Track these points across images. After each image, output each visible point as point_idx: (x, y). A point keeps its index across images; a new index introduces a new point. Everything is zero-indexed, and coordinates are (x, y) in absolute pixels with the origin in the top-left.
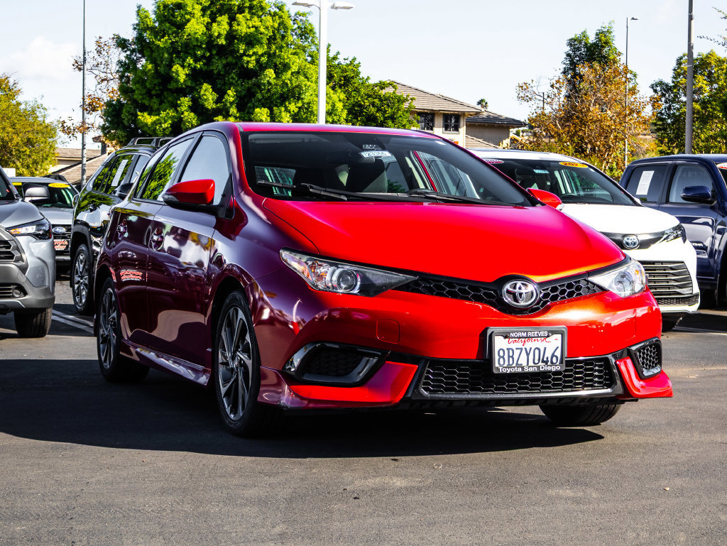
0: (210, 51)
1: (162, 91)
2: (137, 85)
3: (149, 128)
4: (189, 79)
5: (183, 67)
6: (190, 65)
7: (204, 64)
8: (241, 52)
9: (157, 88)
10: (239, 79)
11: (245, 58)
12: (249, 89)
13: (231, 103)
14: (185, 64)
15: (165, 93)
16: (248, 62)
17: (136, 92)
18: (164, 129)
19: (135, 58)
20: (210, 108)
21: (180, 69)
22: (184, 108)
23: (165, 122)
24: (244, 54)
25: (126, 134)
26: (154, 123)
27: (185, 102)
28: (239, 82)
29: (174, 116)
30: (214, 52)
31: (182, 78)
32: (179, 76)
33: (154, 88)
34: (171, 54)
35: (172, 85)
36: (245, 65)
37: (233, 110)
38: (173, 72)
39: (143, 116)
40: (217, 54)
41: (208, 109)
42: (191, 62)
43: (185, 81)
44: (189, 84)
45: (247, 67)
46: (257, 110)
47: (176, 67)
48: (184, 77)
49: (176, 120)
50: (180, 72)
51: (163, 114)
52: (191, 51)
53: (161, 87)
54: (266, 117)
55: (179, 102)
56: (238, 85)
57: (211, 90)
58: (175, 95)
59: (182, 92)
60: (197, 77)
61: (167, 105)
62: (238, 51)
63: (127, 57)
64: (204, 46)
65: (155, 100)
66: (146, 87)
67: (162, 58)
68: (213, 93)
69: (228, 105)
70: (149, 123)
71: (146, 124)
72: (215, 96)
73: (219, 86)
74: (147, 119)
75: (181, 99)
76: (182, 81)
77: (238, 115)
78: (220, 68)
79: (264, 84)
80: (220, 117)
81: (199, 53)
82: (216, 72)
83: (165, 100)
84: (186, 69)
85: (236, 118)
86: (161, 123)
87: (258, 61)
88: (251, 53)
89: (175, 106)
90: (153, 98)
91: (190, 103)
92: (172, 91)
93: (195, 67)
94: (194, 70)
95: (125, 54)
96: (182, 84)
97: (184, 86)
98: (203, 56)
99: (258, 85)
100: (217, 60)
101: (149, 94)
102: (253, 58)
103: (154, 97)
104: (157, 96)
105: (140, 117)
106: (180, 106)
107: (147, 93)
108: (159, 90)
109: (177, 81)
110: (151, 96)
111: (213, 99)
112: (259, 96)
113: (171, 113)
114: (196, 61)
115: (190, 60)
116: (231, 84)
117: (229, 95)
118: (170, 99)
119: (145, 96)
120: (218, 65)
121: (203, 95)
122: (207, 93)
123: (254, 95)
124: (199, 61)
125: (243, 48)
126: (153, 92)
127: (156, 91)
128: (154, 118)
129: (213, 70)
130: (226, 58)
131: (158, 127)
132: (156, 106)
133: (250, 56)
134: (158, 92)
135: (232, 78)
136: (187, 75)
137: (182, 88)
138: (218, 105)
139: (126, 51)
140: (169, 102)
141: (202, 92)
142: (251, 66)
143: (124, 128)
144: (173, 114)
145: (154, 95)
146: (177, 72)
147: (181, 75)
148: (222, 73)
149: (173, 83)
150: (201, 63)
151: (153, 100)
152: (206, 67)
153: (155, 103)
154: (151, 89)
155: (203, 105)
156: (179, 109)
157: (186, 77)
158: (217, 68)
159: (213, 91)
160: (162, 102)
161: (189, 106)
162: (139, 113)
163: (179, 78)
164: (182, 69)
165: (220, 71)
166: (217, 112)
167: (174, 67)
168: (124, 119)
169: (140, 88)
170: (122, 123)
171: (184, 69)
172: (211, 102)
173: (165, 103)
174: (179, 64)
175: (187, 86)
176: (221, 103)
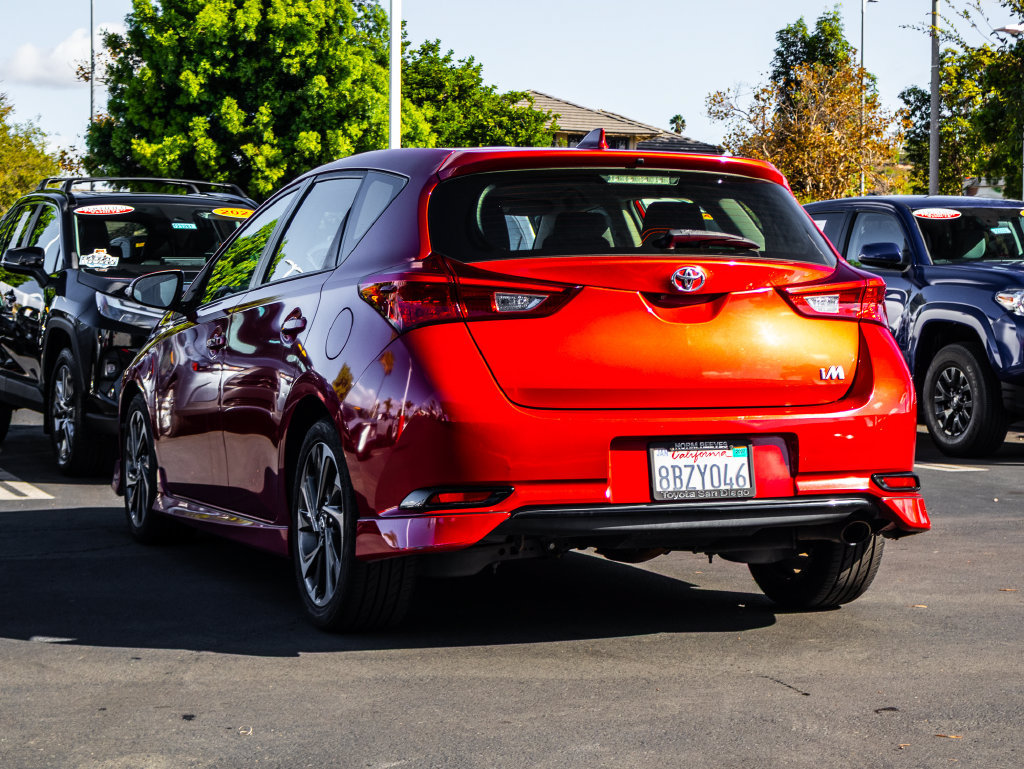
0: (235, 51)
1: (168, 109)
2: (132, 101)
3: (149, 161)
4: (205, 91)
5: (196, 74)
6: (205, 70)
7: (227, 70)
8: (279, 51)
9: (160, 104)
10: (277, 90)
11: (285, 60)
12: (291, 105)
13: (266, 125)
14: (199, 70)
15: (172, 112)
16: (289, 66)
17: (131, 110)
18: (170, 163)
19: (131, 62)
20: (235, 132)
21: (191, 76)
22: (197, 133)
23: (171, 152)
24: (283, 54)
25: (118, 170)
26: (155, 155)
27: (200, 123)
28: (277, 95)
29: (184, 145)
30: (241, 52)
31: (195, 89)
32: (190, 87)
33: (155, 104)
34: (178, 56)
35: (181, 101)
36: (285, 70)
37: (268, 135)
38: (182, 81)
39: (139, 145)
40: (244, 55)
41: (232, 133)
42: (208, 66)
43: (199, 94)
44: (205, 97)
45: (288, 72)
46: (303, 134)
47: (186, 75)
48: (198, 88)
49: (187, 150)
50: (191, 81)
51: (168, 141)
52: (207, 51)
53: (166, 103)
54: (315, 143)
55: (191, 124)
56: (276, 99)
57: (236, 107)
58: (186, 113)
59: (197, 109)
60: (216, 87)
61: (175, 128)
62: (275, 49)
63: (120, 61)
64: (225, 43)
65: (157, 121)
66: (143, 103)
67: (165, 61)
68: (240, 110)
69: (261, 128)
70: (149, 155)
71: (144, 156)
72: (243, 115)
73: (249, 100)
74: (144, 148)
75: (194, 119)
76: (195, 94)
77: (275, 142)
78: (249, 74)
79: (312, 97)
80: (249, 145)
81: (218, 53)
82: (243, 80)
83: (172, 122)
84: (200, 77)
85: (273, 146)
86: (164, 155)
87: (303, 64)
88: (293, 53)
89: (185, 130)
90: (154, 119)
91: (208, 125)
92: (182, 109)
93: (214, 74)
94: (211, 77)
95: (117, 57)
96: (195, 99)
97: (197, 101)
98: (225, 58)
99: (304, 99)
100: (245, 63)
101: (148, 111)
102: (297, 59)
103: (157, 118)
104: (161, 116)
105: (135, 147)
106: (192, 129)
107: (145, 111)
108: (164, 107)
109: (189, 94)
110: (152, 117)
111: (238, 119)
112: (306, 114)
113: (181, 140)
114: (214, 65)
115: (205, 64)
116: (266, 98)
117: (261, 114)
118: (179, 119)
119: (143, 116)
120: (246, 70)
121: (226, 113)
122: (231, 111)
123: (298, 113)
124: (220, 65)
125: (282, 45)
126: (155, 110)
127: (159, 108)
128: (155, 147)
129: (239, 78)
130: (259, 61)
131: (160, 160)
132: (158, 131)
133: (290, 57)
134: (162, 110)
135: (268, 89)
136: (202, 86)
137: (195, 104)
138: (248, 128)
139: (119, 53)
140: (177, 124)
141: (223, 110)
142: (293, 71)
143: (116, 162)
144: (183, 142)
145: (156, 114)
146: (187, 81)
147: (193, 85)
148: (252, 82)
149: (182, 97)
150: (223, 68)
151: (155, 122)
152: (229, 74)
153: (157, 125)
154: (152, 105)
155: (226, 129)
156: (191, 134)
157: (201, 89)
158: (245, 75)
159: (239, 107)
160: (167, 125)
161: (206, 130)
162: (133, 141)
163: (190, 89)
164: (194, 77)
165: (249, 79)
166: (245, 138)
167: (184, 74)
168: (115, 149)
169: (136, 104)
170: (113, 154)
171: (197, 76)
172: (237, 123)
173: (171, 125)
174: (190, 70)
175: (202, 102)
176: (251, 124)
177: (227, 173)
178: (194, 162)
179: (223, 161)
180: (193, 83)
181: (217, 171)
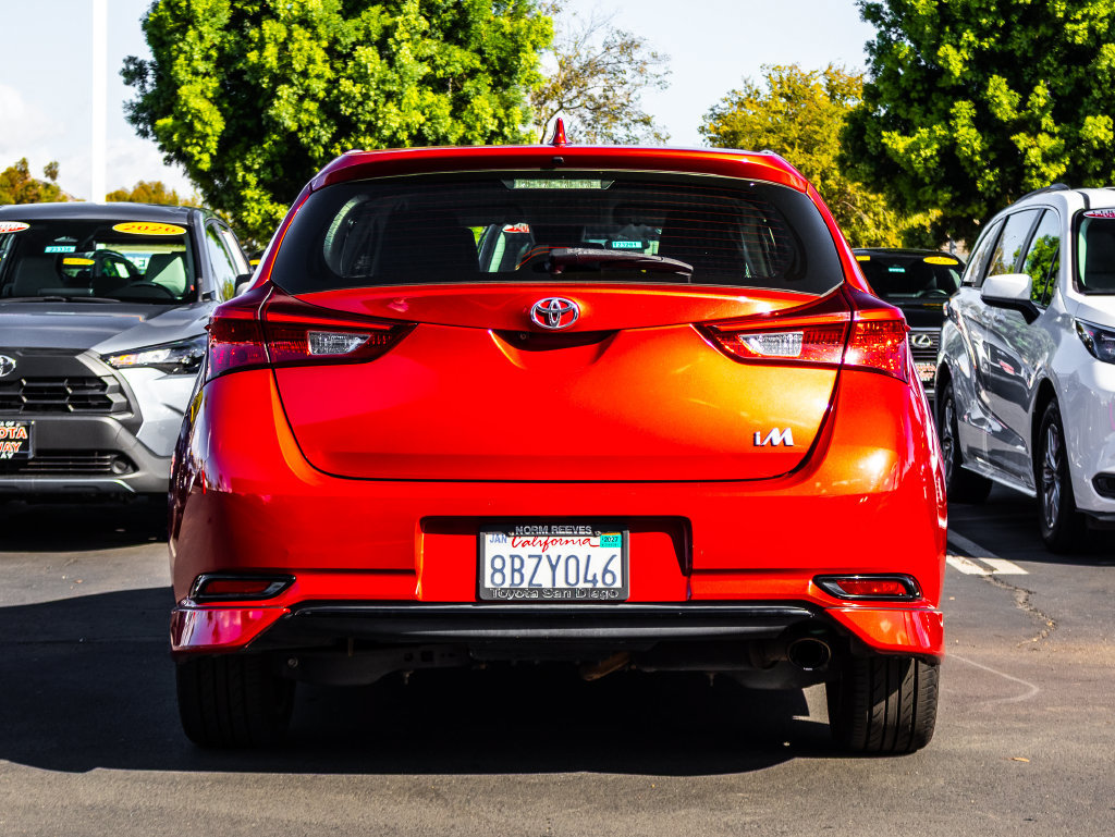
0: (1006, 18)
1: (929, 92)
2: (886, 84)
3: (901, 158)
4: (971, 69)
5: (958, 48)
6: (970, 44)
7: (998, 41)
8: (1060, 15)
9: (919, 87)
10: (1061, 64)
11: (1068, 26)
12: (1079, 82)
13: (1043, 109)
14: (962, 43)
15: (934, 96)
16: (1075, 33)
17: (884, 96)
18: (926, 160)
19: (894, 37)
20: (1005, 119)
21: (952, 52)
22: (960, 122)
23: (927, 147)
24: (1067, 19)
25: (873, 169)
26: (908, 150)
27: (964, 108)
28: (1061, 71)
29: (944, 137)
30: (1015, 18)
31: (957, 68)
32: (950, 64)
33: (914, 87)
34: (939, 29)
35: (943, 82)
36: (1069, 39)
37: (1047, 121)
38: (940, 58)
39: (890, 138)
40: (1019, 22)
41: (1002, 121)
42: (972, 38)
43: (962, 72)
44: (970, 77)
45: (1073, 41)
46: (1089, 119)
47: (947, 50)
48: (960, 65)
49: (946, 143)
50: (950, 58)
51: (924, 132)
52: (972, 20)
53: (926, 86)
54: (1104, 130)
55: (952, 111)
56: (1059, 75)
57: (1005, 87)
58: (950, 98)
59: (961, 92)
60: (982, 63)
61: (935, 116)
62: (1055, 12)
63: (881, 35)
64: (993, 8)
65: (916, 108)
66: (899, 87)
67: (922, 33)
68: (1012, 92)
69: (1037, 112)
70: (902, 151)
71: (897, 152)
72: (1017, 98)
73: (1026, 78)
74: (897, 142)
75: (956, 104)
76: (957, 74)
77: (1056, 130)
78: (1025, 45)
79: (1102, 72)
80: (1022, 134)
81: (984, 21)
82: (1018, 53)
83: (933, 109)
84: (963, 52)
85: (1052, 135)
86: (918, 151)
87: (1091, 30)
88: (1079, 16)
89: (947, 118)
90: (912, 105)
91: (974, 111)
92: (943, 92)
93: (981, 47)
94: (978, 52)
95: (877, 31)
96: (957, 79)
97: (960, 82)
98: (995, 26)
99: (1093, 74)
100: (1020, 32)
101: (905, 97)
102: (1085, 24)
103: (916, 104)
104: (921, 101)
105: (885, 141)
106: (953, 117)
107: (901, 97)
108: (924, 89)
109: (951, 73)
110: (910, 103)
111: (1010, 103)
112: (1096, 93)
113: (939, 130)
114: (980, 37)
115: (969, 36)
116: (1046, 75)
117: (1038, 96)
119: (900, 102)
120: (1021, 41)
121: (994, 96)
122: (998, 93)
123: (1088, 92)
124: (988, 37)
125: (1063, 8)
126: (913, 95)
127: (918, 92)
128: (909, 140)
129: (1013, 50)
130: (1036, 28)
131: (913, 157)
132: (917, 120)
133: (1076, 22)
134: (922, 95)
135: (1049, 64)
136: (965, 63)
137: (959, 86)
138: (1023, 113)
139: (880, 26)
140: (939, 110)
141: (990, 92)
142: (1079, 40)
143: (872, 159)
144: (943, 133)
145: (915, 100)
146: (946, 59)
147: (953, 62)
148: (1029, 55)
149: (945, 77)
150: (992, 40)
151: (913, 109)
152: (1000, 47)
153: (917, 113)
154: (909, 88)
155: (994, 115)
156: (952, 123)
157: (964, 66)
158: (1019, 48)
159: (1010, 88)
160: (928, 111)
161: (972, 117)
162: (884, 134)
163: (951, 68)
164: (955, 52)
165: (1025, 52)
166: (1019, 126)
167: (942, 49)
168: (869, 143)
169: (890, 88)
170: (866, 151)
171: (958, 51)
172: (1008, 108)
173: (932, 113)
174: (951, 44)
175: (968, 83)
176: (1026, 109)
177: (997, 171)
178: (958, 158)
179: (992, 156)
180: (955, 60)
181: (985, 168)
